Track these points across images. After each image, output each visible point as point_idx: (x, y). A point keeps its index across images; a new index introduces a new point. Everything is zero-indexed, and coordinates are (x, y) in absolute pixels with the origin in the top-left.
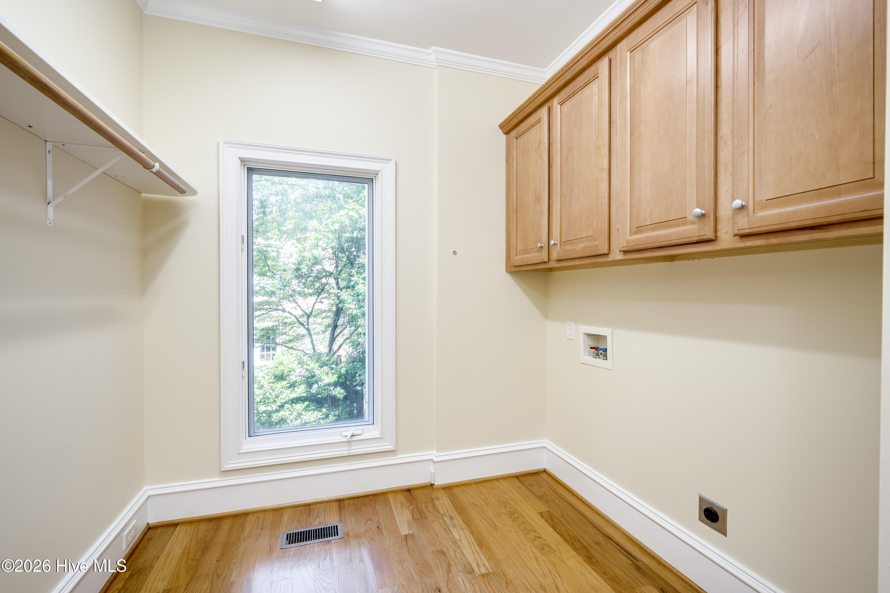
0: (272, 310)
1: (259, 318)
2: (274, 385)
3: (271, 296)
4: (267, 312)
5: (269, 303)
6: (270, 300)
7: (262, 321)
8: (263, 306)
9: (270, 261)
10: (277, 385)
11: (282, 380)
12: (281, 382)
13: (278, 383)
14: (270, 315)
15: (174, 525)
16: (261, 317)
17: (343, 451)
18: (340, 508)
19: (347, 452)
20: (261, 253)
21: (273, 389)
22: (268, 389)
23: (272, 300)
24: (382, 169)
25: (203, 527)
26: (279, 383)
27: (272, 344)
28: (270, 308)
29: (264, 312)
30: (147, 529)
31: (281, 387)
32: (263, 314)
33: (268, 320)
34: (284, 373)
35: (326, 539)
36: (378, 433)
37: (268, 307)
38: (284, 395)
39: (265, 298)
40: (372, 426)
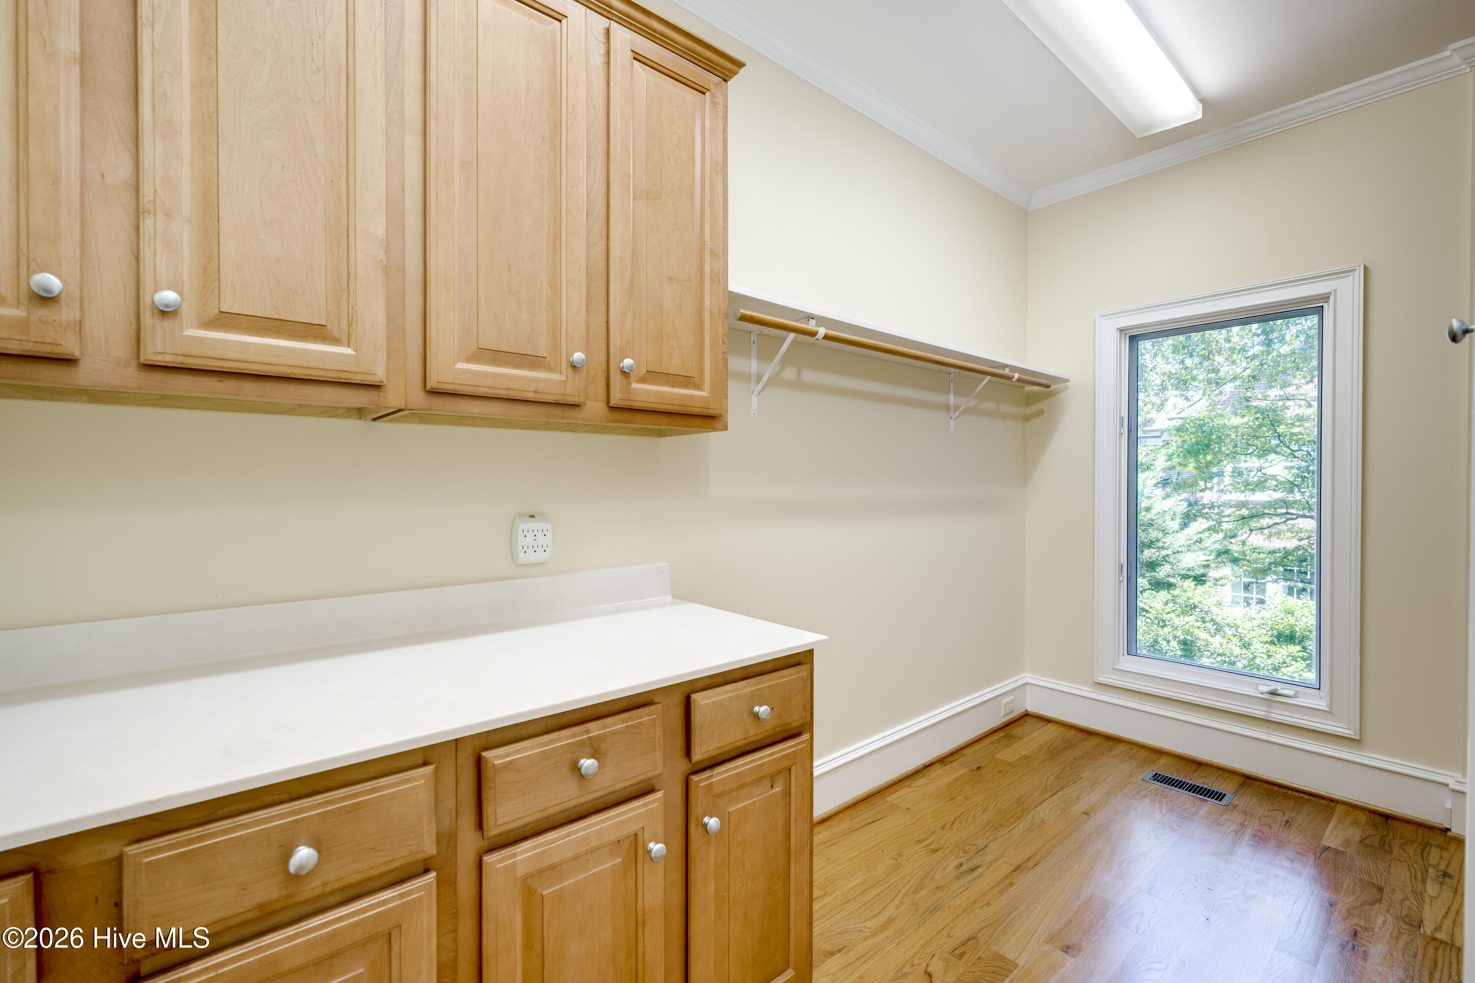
0: (1294, 517)
1: (1270, 530)
2: (1272, 648)
3: (1291, 491)
4: (1284, 519)
5: (1286, 504)
6: (1290, 499)
7: (1278, 538)
8: (1275, 509)
9: (1283, 427)
10: (1280, 650)
11: (1291, 643)
12: (1289, 646)
13: (1281, 647)
14: (1294, 526)
15: (1048, 721)
16: (1273, 530)
17: (1259, 711)
18: (1243, 784)
19: (1262, 713)
20: (1262, 414)
21: (1270, 654)
22: (1260, 651)
23: (1294, 498)
24: (1335, 290)
25: (1072, 733)
26: (1284, 647)
27: (1297, 581)
28: (1287, 513)
29: (1278, 520)
30: (1024, 713)
31: (1287, 654)
32: (1276, 524)
33: (1289, 535)
34: (1296, 632)
35: (1202, 797)
36: (1325, 704)
37: (1284, 511)
38: (1291, 669)
39: (1279, 495)
40: (1317, 692)
